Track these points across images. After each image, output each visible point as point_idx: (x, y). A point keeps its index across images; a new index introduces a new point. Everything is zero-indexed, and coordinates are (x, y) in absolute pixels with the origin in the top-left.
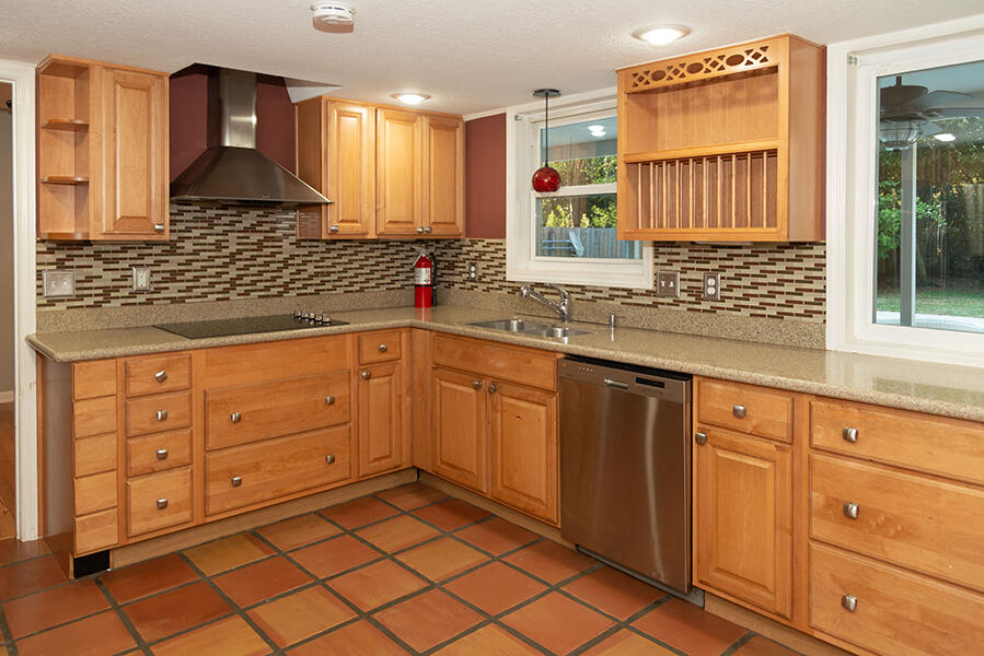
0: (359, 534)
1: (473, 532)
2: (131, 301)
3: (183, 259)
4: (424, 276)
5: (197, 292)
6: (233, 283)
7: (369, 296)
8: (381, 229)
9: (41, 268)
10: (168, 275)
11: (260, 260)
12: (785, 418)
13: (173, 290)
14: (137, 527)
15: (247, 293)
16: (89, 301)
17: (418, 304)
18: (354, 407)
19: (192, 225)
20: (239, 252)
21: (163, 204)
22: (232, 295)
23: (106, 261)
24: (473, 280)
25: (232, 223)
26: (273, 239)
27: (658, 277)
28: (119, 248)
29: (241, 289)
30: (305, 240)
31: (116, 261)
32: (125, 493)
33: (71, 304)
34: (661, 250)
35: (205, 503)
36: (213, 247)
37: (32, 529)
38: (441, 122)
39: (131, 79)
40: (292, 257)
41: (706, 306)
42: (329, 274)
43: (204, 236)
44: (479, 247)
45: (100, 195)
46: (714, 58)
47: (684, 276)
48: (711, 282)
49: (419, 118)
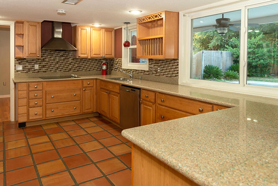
0: (79, 124)
1: (105, 125)
2: (34, 71)
3: (46, 62)
4: (104, 67)
5: (49, 70)
6: (57, 68)
7: (91, 72)
8: (92, 56)
9: (15, 64)
10: (42, 66)
11: (64, 63)
12: (154, 98)
13: (44, 69)
14: (31, 118)
15: (61, 70)
16: (25, 71)
17: (103, 74)
18: (81, 97)
19: (48, 55)
20: (59, 61)
21: (39, 50)
22: (57, 71)
23: (29, 63)
24: (116, 69)
25: (57, 55)
26: (67, 58)
27: (150, 67)
28: (32, 60)
29: (59, 70)
30: (75, 59)
31: (31, 63)
32: (28, 111)
33: (21, 72)
34: (150, 61)
35: (46, 114)
36: (53, 60)
37: (13, 119)
38: (108, 30)
39: (32, 24)
40: (72, 62)
41: (158, 74)
42: (81, 67)
43: (51, 57)
44: (117, 60)
45: (26, 48)
46: (153, 16)
47: (154, 67)
48: (159, 68)
49: (102, 29)
